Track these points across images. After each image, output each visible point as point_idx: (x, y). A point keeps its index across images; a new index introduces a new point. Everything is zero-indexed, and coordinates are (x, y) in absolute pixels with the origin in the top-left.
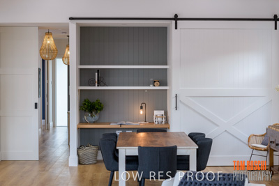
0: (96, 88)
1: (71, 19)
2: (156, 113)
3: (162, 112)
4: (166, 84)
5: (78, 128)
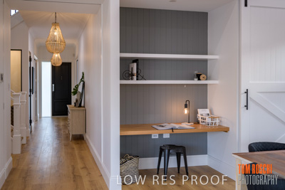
0: (134, 82)
2: (200, 111)
3: (207, 111)
5: (121, 136)
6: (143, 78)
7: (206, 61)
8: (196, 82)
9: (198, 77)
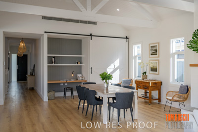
0: (53, 65)
1: (45, 32)
2: (78, 75)
3: (81, 75)
4: (81, 63)
6: (57, 63)
7: (81, 57)
8: (76, 65)
9: (77, 63)
